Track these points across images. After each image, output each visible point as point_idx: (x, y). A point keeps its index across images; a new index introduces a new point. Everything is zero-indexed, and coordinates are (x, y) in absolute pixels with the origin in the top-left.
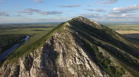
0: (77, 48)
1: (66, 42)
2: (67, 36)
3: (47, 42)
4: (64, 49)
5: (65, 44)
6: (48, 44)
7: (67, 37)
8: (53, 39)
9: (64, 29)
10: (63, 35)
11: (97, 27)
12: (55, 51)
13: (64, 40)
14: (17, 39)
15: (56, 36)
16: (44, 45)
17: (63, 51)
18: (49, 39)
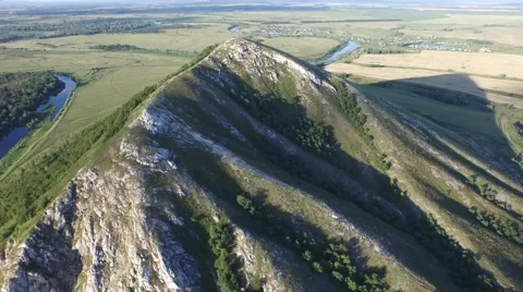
0: (144, 251)
1: (116, 218)
2: (123, 189)
3: (49, 212)
4: (105, 249)
5: (110, 226)
6: (52, 222)
7: (123, 194)
8: (74, 197)
9: (119, 150)
10: (111, 182)
11: (298, 87)
12: (77, 251)
13: (109, 206)
14: (21, 105)
15: (85, 185)
16: (34, 231)
17: (99, 256)
18: (58, 202)
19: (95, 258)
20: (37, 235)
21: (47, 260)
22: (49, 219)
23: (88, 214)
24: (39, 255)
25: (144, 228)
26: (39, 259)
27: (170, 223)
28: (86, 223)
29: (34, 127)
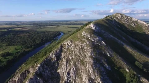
1: (78, 61)
2: (83, 48)
3: (51, 54)
4: (71, 75)
5: (75, 64)
6: (51, 58)
7: (83, 51)
8: (61, 50)
9: (82, 34)
10: (77, 46)
12: (59, 73)
13: (75, 55)
14: (51, 37)
15: (66, 46)
16: (44, 61)
17: (68, 78)
18: (55, 51)
19: (66, 78)
20: (45, 63)
21: (46, 74)
22: (51, 57)
23: (66, 58)
24: (44, 71)
25: (93, 67)
26: (43, 73)
27: (105, 68)
28: (64, 61)
29: (52, 42)
